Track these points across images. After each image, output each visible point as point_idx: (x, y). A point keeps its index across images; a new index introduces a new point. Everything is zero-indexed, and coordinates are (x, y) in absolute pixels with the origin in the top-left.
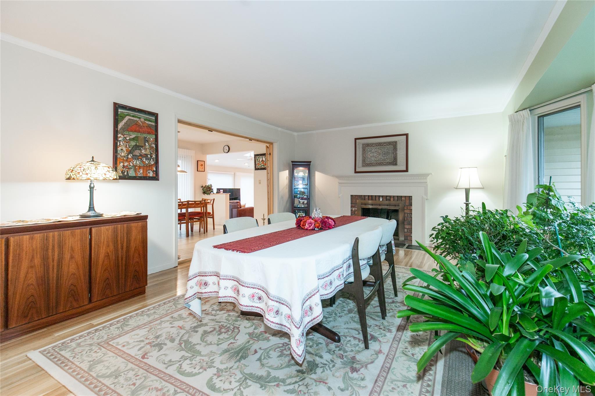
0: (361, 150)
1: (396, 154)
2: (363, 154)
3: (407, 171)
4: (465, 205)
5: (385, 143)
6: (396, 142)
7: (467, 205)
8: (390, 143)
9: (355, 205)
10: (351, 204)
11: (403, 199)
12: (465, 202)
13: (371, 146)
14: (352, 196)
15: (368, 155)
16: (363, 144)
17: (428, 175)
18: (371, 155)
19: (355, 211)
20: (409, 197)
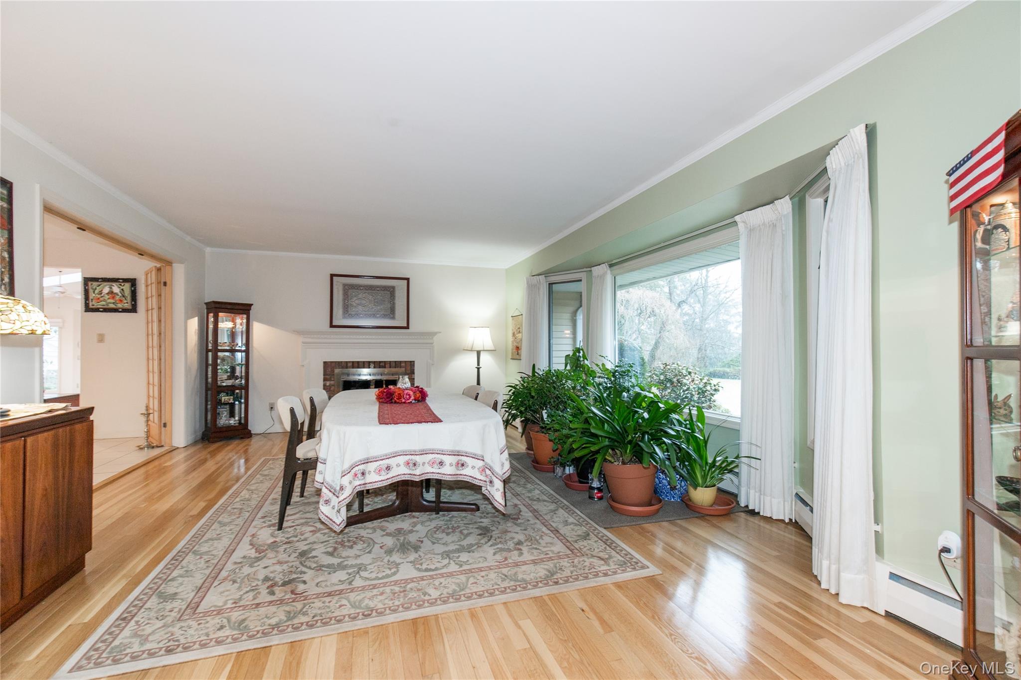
0: (341, 293)
1: (394, 304)
2: (344, 300)
3: (407, 327)
4: (476, 369)
5: (378, 287)
6: (393, 288)
7: (478, 369)
8: (385, 288)
9: (331, 378)
10: (324, 375)
11: (403, 364)
12: (476, 366)
13: (358, 289)
14: (325, 363)
15: (352, 302)
16: (345, 285)
17: (435, 334)
18: (357, 302)
19: (330, 386)
20: (411, 362)
